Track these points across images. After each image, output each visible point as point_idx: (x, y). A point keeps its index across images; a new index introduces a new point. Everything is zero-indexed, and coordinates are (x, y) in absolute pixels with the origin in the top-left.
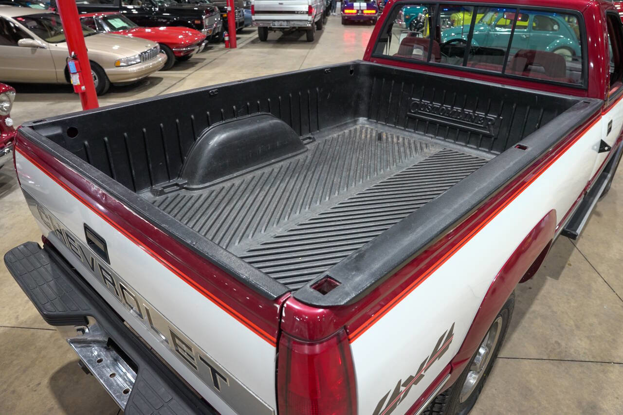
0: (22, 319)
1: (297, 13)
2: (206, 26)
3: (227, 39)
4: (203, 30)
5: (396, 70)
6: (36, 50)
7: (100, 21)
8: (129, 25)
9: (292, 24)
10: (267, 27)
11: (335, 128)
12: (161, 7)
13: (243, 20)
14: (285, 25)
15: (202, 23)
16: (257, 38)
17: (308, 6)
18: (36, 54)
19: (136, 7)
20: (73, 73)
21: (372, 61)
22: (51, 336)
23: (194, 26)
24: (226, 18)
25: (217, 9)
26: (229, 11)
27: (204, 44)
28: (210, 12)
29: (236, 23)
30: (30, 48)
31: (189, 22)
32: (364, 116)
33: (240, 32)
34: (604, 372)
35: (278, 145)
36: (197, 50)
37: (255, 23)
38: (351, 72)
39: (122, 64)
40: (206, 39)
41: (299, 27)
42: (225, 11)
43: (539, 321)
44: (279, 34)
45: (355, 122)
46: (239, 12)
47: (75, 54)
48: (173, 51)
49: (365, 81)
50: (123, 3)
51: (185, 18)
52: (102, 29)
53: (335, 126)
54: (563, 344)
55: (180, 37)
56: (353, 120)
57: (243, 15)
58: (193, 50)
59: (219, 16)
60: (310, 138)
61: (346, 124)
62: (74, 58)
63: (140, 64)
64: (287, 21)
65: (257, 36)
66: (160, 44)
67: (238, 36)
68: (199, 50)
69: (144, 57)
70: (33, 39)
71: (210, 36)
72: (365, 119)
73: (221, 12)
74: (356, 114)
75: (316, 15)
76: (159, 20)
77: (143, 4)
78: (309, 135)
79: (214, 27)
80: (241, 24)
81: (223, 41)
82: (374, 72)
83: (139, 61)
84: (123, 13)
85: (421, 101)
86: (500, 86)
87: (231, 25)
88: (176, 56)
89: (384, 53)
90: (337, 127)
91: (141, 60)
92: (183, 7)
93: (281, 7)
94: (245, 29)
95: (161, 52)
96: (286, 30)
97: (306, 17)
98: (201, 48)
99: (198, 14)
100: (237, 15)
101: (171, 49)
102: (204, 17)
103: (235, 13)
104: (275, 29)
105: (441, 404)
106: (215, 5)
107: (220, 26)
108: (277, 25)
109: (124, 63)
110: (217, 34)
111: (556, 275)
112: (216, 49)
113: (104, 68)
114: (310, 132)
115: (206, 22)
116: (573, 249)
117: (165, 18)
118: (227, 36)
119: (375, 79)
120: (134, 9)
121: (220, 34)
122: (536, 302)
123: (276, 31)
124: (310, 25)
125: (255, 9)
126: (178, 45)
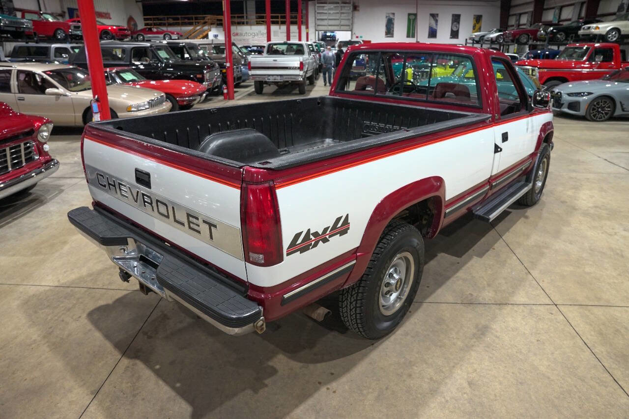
0: (63, 281)
1: (290, 69)
2: (207, 80)
3: (225, 91)
4: (204, 83)
5: (352, 101)
6: (59, 98)
7: (113, 75)
8: (138, 78)
9: (285, 79)
10: (262, 81)
11: (306, 145)
12: (167, 63)
13: (241, 75)
14: (279, 79)
15: (203, 77)
16: (253, 92)
17: (299, 63)
18: (59, 101)
19: (144, 63)
20: (96, 113)
21: (336, 96)
22: (86, 292)
23: (196, 80)
24: (225, 73)
25: (217, 65)
26: (228, 67)
27: (204, 95)
28: (211, 68)
29: (234, 78)
30: (54, 96)
31: (192, 76)
32: (329, 138)
33: (238, 86)
34: (500, 309)
35: (260, 151)
36: (198, 100)
37: (251, 77)
38: (319, 103)
39: (133, 109)
40: (207, 91)
41: (292, 81)
42: (224, 67)
43: (460, 282)
44: (273, 88)
45: (323, 142)
46: (237, 68)
47: (98, 97)
48: (177, 100)
49: (329, 110)
50: (133, 60)
51: (188, 72)
52: (114, 81)
53: (306, 143)
54: (475, 294)
55: (184, 88)
56: (321, 140)
57: (241, 71)
58: (195, 100)
59: (219, 71)
60: (285, 151)
61: (315, 143)
62: (97, 101)
63: (148, 110)
64: (281, 75)
65: (254, 90)
66: (166, 94)
67: (235, 90)
68: (200, 100)
69: (152, 104)
70: (57, 88)
71: (210, 88)
72: (331, 139)
73: (221, 68)
74: (324, 136)
75: (307, 71)
76: (165, 75)
77: (150, 60)
78: (286, 149)
79: (214, 81)
80: (239, 78)
81: (222, 94)
82: (336, 104)
83: (147, 107)
84: (133, 69)
85: (371, 123)
86: (424, 108)
87: (230, 79)
88: (179, 105)
89: (346, 90)
90: (308, 144)
91: (149, 106)
92: (186, 63)
93: (275, 64)
94: (242, 84)
95: (166, 101)
96: (279, 83)
97: (297, 72)
98: (202, 98)
99: (200, 69)
100: (235, 70)
101: (175, 99)
102: (205, 72)
103: (234, 69)
104: (269, 83)
105: (361, 300)
106: (216, 62)
107: (219, 80)
108: (271, 79)
109: (135, 108)
110: (217, 87)
111: (481, 255)
112: (215, 101)
113: (117, 112)
114: (286, 147)
115: (207, 76)
116: (499, 239)
117: (169, 72)
118: (226, 89)
119: (337, 109)
120: (142, 64)
121: (220, 87)
122: (461, 271)
123: (272, 86)
124: (301, 79)
125: (252, 66)
126: (181, 95)
